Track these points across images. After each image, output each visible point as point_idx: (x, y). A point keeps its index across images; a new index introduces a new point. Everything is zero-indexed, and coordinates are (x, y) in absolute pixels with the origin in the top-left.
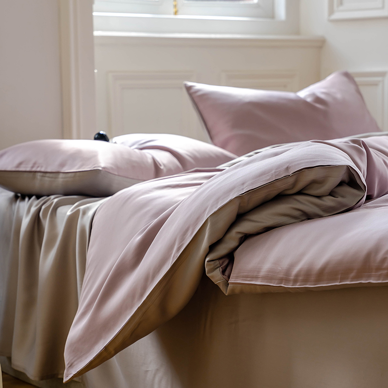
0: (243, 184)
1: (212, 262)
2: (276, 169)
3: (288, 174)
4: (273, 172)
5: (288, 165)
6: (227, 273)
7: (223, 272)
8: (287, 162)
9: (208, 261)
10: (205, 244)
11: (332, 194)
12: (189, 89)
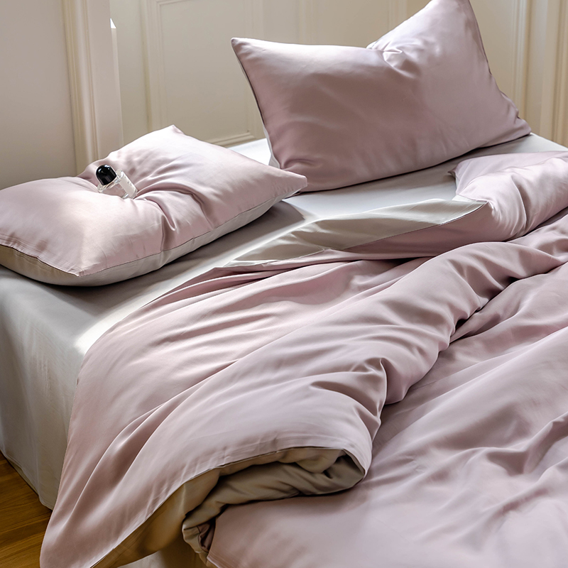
0: (225, 449)
1: (191, 530)
2: (262, 439)
3: (274, 450)
4: (258, 442)
5: (275, 436)
6: (206, 544)
7: (202, 543)
8: (275, 432)
9: (185, 530)
10: (180, 509)
11: (326, 473)
12: (237, 48)
